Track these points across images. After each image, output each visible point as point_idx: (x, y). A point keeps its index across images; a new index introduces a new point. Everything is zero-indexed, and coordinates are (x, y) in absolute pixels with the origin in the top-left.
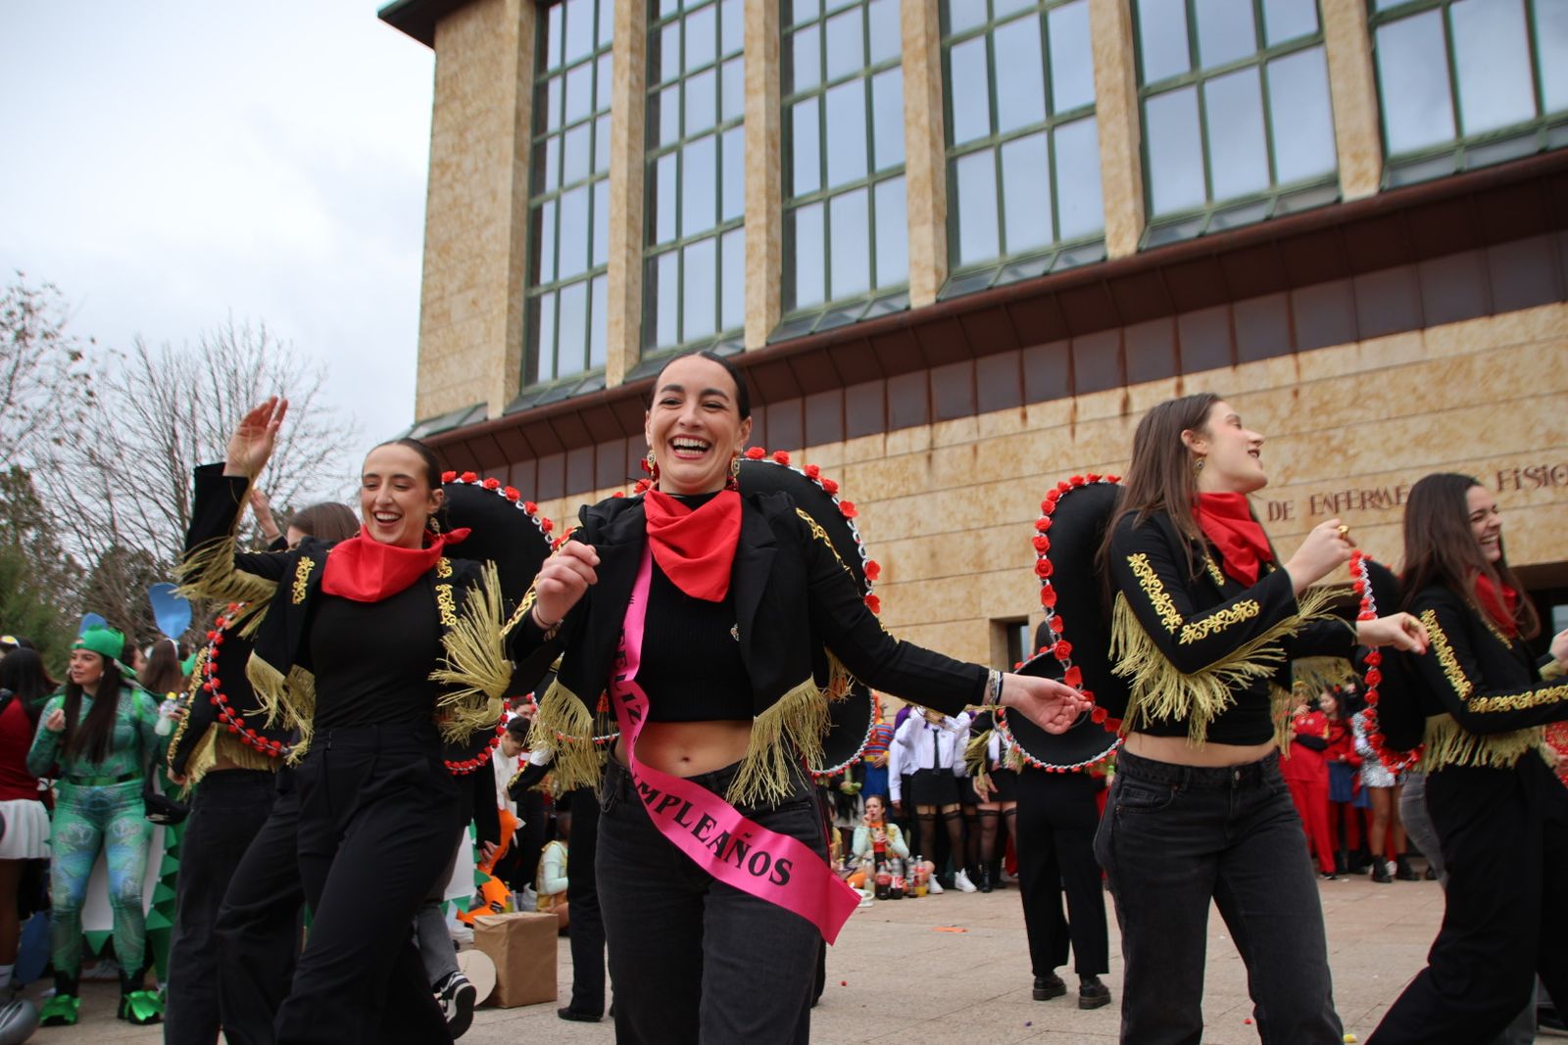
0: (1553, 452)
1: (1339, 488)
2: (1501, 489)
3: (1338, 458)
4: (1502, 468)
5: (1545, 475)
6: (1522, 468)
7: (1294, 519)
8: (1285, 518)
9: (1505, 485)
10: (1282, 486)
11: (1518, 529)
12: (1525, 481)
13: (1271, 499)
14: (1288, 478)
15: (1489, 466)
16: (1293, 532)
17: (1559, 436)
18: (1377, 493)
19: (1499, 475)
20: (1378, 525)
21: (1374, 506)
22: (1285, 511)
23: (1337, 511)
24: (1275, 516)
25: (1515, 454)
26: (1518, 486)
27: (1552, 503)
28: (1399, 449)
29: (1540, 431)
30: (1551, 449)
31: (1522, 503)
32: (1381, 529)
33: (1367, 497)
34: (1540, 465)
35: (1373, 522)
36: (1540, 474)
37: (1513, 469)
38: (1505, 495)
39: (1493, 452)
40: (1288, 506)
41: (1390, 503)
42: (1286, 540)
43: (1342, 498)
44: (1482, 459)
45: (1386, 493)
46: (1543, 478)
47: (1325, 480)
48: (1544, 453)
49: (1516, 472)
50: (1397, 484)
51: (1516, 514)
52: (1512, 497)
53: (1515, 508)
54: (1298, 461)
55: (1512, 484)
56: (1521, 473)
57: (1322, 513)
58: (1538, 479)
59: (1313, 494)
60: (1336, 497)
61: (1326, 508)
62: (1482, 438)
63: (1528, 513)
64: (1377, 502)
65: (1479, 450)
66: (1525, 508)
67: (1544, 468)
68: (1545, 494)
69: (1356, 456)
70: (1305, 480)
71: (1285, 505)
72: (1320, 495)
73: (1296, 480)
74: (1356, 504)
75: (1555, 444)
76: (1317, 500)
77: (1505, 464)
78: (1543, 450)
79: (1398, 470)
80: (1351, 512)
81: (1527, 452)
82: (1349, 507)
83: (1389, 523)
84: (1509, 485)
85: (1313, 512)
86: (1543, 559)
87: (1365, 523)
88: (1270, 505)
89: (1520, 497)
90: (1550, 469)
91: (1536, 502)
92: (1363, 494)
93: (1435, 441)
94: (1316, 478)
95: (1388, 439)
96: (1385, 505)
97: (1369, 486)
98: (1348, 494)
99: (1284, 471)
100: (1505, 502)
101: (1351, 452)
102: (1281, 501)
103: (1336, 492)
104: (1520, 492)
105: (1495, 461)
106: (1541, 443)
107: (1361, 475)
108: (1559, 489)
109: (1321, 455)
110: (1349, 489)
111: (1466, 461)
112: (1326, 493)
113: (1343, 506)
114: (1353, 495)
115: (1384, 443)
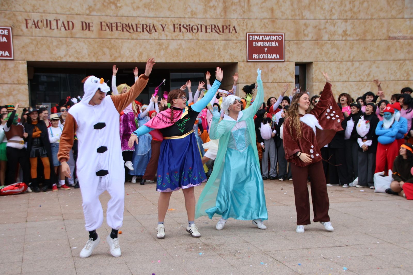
0: (193, 19)
1: (113, 20)
2: (174, 31)
3: (113, 7)
4: (175, 23)
5: (189, 28)
6: (182, 25)
7: (93, 31)
8: (89, 30)
9: (176, 29)
10: (88, 15)
11: (180, 48)
12: (183, 29)
13: (83, 20)
14: (90, 12)
15: (171, 20)
16: (93, 37)
17: (195, 14)
18: (129, 25)
19: (174, 25)
20: (128, 39)
21: (127, 30)
22: (89, 26)
23: (112, 30)
24: (85, 28)
25: (180, 18)
26: (180, 31)
27: (191, 40)
28: (138, 8)
29: (189, 10)
30: (192, 18)
31: (182, 38)
32: (129, 41)
33: (124, 26)
34: (188, 25)
35: (126, 38)
36: (188, 28)
37: (179, 23)
38: (176, 34)
39: (173, 16)
40: (91, 25)
41: (133, 30)
42: (89, 40)
43: (114, 25)
44: (168, 18)
45: (132, 25)
46: (188, 29)
47: (107, 16)
48: (190, 19)
49: (180, 25)
50: (137, 23)
51: (179, 41)
52: (178, 35)
53: (179, 40)
54: (95, 5)
55: (179, 29)
56: (182, 26)
57: (105, 30)
58: (187, 29)
59: (101, 21)
60: (111, 24)
61: (107, 28)
62: (169, 9)
63: (184, 41)
64: (128, 29)
65: (168, 14)
66: (182, 40)
67: (189, 25)
68: (189, 35)
69: (120, 7)
70: (99, 14)
71: (89, 24)
72: (105, 22)
73: (94, 13)
74: (120, 28)
75: (194, 16)
76: (103, 24)
77: (177, 22)
78: (189, 18)
79: (136, 17)
80: (118, 31)
81: (184, 18)
82: (117, 29)
83: (132, 39)
84: (178, 30)
85: (102, 29)
86: (187, 61)
87: (123, 38)
88: (82, 23)
89: (181, 36)
90: (191, 26)
91: (186, 38)
92: (122, 25)
93: (152, 7)
94: (104, 14)
95: (134, 2)
96: (131, 31)
97: (125, 22)
98: (117, 23)
99: (89, 9)
100: (176, 36)
101: (119, 5)
102: (87, 22)
103: (112, 22)
104: (181, 33)
105: (173, 19)
106: (189, 15)
107: (122, 16)
108: (194, 34)
109: (105, 4)
110: (117, 22)
111: (163, 17)
112: (107, 21)
113: (114, 29)
114: (119, 24)
115: (132, 3)
